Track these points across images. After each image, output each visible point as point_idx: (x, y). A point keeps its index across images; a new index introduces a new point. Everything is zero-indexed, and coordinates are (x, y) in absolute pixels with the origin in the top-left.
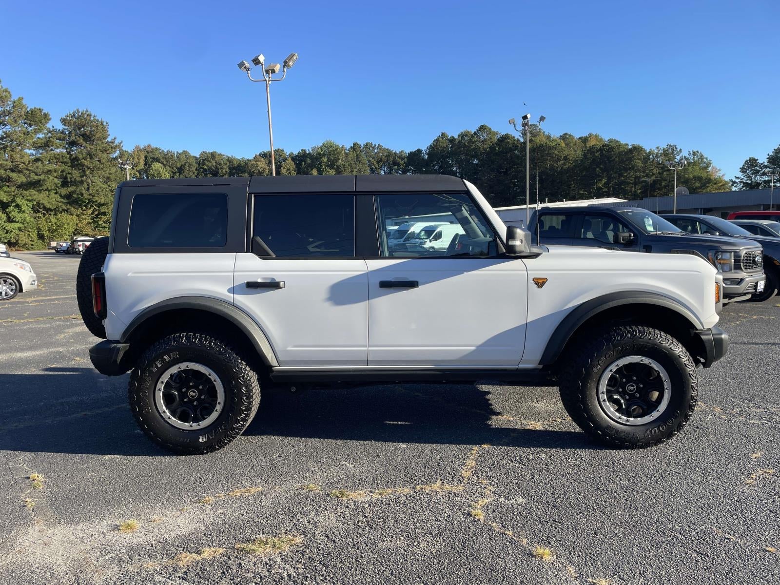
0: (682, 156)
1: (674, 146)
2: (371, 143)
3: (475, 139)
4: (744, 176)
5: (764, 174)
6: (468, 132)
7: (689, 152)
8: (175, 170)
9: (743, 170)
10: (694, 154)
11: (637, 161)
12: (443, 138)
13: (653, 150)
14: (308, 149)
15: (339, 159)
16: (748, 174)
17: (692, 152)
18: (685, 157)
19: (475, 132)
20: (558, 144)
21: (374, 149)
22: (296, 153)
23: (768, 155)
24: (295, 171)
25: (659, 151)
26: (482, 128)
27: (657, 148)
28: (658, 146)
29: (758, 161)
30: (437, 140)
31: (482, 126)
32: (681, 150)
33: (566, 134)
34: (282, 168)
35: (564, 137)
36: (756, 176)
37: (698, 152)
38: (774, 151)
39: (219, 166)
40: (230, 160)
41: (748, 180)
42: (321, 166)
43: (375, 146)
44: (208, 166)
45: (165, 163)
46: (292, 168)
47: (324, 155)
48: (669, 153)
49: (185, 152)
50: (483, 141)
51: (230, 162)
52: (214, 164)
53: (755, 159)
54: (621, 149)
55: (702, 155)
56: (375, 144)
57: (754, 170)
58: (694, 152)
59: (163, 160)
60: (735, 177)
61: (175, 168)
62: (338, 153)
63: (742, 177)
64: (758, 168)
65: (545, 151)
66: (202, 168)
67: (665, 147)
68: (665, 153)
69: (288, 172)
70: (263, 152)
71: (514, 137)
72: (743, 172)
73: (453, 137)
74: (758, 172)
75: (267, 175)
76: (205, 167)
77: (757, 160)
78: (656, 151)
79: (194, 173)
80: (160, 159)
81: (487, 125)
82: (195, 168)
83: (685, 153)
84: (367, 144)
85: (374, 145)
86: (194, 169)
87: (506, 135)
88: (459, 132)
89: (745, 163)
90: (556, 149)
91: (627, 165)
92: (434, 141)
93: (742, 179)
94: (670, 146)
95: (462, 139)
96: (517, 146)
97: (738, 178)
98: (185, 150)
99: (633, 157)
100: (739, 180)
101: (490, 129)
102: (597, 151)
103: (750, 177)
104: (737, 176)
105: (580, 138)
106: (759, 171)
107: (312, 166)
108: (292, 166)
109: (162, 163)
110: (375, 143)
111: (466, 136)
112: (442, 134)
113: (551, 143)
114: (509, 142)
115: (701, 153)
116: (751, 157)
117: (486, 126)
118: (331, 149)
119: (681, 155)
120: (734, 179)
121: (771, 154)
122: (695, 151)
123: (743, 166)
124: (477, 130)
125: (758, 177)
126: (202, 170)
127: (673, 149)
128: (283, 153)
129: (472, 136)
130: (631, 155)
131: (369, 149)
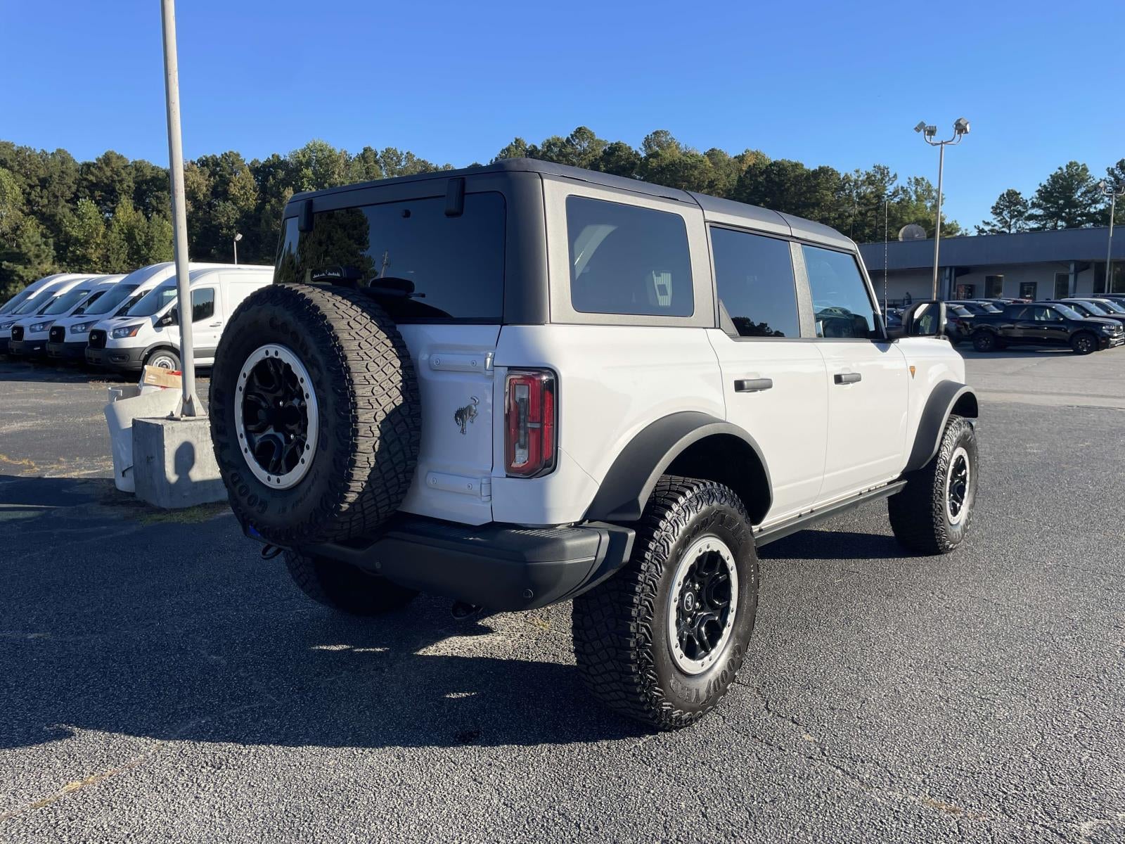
0: (898, 187)
1: (885, 168)
2: (395, 150)
3: (569, 150)
4: (999, 221)
5: (1031, 217)
6: (558, 139)
7: (909, 179)
8: (35, 180)
9: (997, 210)
10: (917, 182)
11: (825, 192)
12: (516, 147)
13: (849, 174)
14: (285, 154)
15: (333, 173)
16: (1004, 218)
17: (913, 180)
18: (902, 188)
19: (568, 138)
20: (700, 161)
21: (399, 161)
22: (262, 160)
23: (1040, 185)
24: (255, 191)
25: (858, 177)
26: (580, 132)
27: (857, 171)
28: (857, 168)
29: (1020, 197)
30: (508, 150)
31: (580, 129)
32: (895, 176)
33: (713, 150)
34: (231, 184)
35: (712, 154)
36: (1018, 220)
37: (923, 179)
38: (1050, 177)
39: (116, 178)
40: (138, 167)
41: (1003, 227)
42: (302, 183)
43: (402, 154)
44: (97, 177)
45: (16, 168)
46: (249, 186)
47: (308, 164)
48: (878, 178)
49: (59, 151)
50: (580, 154)
51: (137, 170)
52: (109, 174)
53: (1016, 192)
54: (798, 172)
55: (930, 185)
56: (401, 152)
57: (1014, 211)
58: (917, 180)
59: (12, 164)
60: (984, 222)
61: (35, 179)
62: (332, 162)
63: (995, 222)
64: (1020, 208)
65: (679, 171)
66: (86, 179)
67: (871, 170)
68: (870, 180)
69: (242, 192)
70: (204, 156)
71: (630, 148)
72: (996, 214)
73: (534, 146)
74: (1020, 214)
75: (204, 197)
76: (91, 178)
77: (1020, 194)
78: (854, 177)
79: (70, 187)
80: (7, 163)
81: (588, 128)
82: (72, 179)
83: (902, 182)
84: (387, 150)
85: (399, 153)
86: (69, 181)
87: (616, 144)
88: (544, 140)
89: (1000, 199)
90: (696, 168)
91: (808, 199)
92: (503, 151)
93: (995, 225)
94: (879, 168)
95: (548, 151)
96: (634, 164)
97: (988, 224)
98: (62, 148)
99: (818, 184)
100: (990, 227)
101: (592, 134)
102: (762, 174)
103: (1006, 222)
104: (986, 221)
105: (735, 157)
106: (1024, 212)
107: (286, 183)
108: (251, 182)
109: (11, 169)
110: (402, 149)
111: (555, 145)
112: (517, 140)
113: (689, 160)
114: (621, 156)
115: (928, 182)
116: (1010, 189)
117: (585, 129)
118: (320, 154)
119: (895, 184)
120: (982, 226)
121: (1045, 183)
122: (918, 177)
123: (998, 203)
124: (572, 136)
125: (1020, 222)
126: (85, 183)
127: (882, 174)
128: (238, 160)
129: (564, 145)
130: (814, 182)
131: (392, 159)
